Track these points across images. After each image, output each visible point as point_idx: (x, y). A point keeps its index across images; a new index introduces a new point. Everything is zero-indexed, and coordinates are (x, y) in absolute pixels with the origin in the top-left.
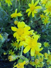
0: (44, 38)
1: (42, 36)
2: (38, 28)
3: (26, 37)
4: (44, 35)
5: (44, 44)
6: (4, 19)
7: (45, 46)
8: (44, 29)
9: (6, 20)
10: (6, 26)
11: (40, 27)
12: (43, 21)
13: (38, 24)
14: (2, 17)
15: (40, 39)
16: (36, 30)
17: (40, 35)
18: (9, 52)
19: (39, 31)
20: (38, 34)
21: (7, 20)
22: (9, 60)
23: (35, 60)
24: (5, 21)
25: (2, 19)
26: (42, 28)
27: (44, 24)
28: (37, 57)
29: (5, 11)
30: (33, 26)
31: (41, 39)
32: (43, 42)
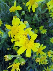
0: (52, 33)
1: (50, 30)
2: (45, 22)
4: (51, 29)
5: (50, 40)
6: (6, 13)
7: (51, 42)
8: (51, 22)
9: (9, 14)
11: (47, 20)
12: (50, 13)
13: (45, 16)
14: (4, 10)
15: (47, 34)
16: (43, 24)
17: (46, 30)
18: (13, 48)
19: (46, 25)
20: (44, 29)
23: (36, 59)
26: (49, 21)
27: (51, 18)
28: (39, 56)
32: (50, 37)
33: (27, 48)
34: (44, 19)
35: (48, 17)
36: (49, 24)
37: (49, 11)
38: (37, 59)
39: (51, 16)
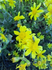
0: (48, 39)
1: (46, 36)
2: (42, 29)
3: (27, 41)
4: (48, 35)
5: (48, 46)
6: (8, 20)
7: (48, 47)
8: (48, 29)
10: (10, 27)
11: (44, 27)
12: (47, 22)
16: (40, 31)
17: (44, 36)
18: (13, 53)
19: (43, 32)
20: (42, 35)
21: (11, 22)
22: (13, 61)
23: (37, 62)
24: (9, 22)
25: (7, 20)
26: (46, 28)
28: (40, 59)
29: (8, 13)
30: (37, 27)
31: (45, 40)
32: (47, 43)
33: (33, 50)
34: (40, 26)
35: (45, 24)
36: (45, 31)
37: (46, 19)
38: (39, 62)
39: (47, 24)
